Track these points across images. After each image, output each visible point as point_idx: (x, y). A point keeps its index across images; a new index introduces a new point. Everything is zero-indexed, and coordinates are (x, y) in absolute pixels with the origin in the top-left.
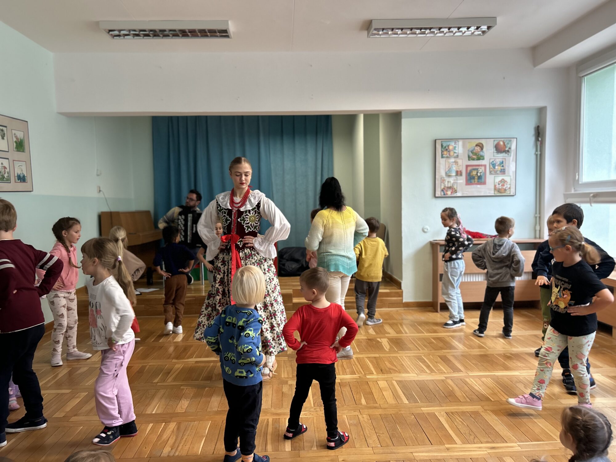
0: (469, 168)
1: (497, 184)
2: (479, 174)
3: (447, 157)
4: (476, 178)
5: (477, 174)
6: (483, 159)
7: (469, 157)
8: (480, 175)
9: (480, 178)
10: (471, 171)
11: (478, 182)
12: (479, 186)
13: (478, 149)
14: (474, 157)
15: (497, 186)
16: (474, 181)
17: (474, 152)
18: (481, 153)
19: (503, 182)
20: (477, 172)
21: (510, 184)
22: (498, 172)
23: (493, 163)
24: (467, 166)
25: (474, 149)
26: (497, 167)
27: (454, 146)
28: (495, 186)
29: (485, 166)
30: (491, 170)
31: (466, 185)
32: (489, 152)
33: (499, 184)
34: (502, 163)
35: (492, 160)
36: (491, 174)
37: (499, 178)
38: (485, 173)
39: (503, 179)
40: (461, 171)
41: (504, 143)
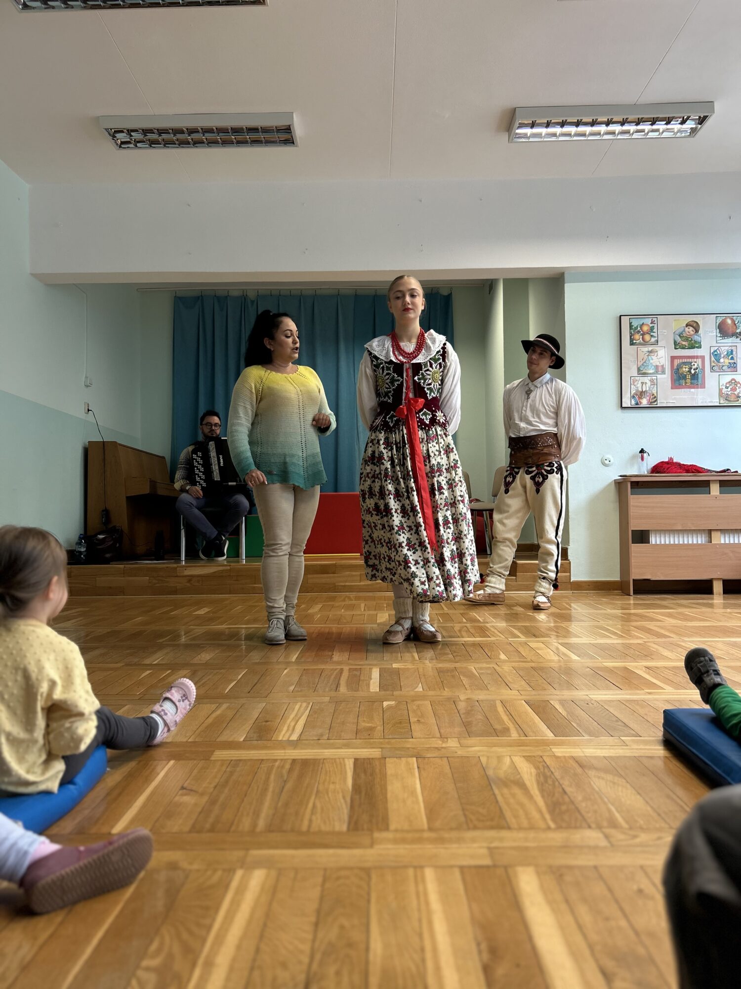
0: (677, 362)
1: (724, 387)
2: (693, 372)
3: (640, 344)
4: (688, 377)
5: (690, 371)
6: (700, 347)
7: (675, 342)
8: (695, 372)
9: (694, 377)
10: (679, 367)
11: (691, 383)
12: (693, 390)
13: (690, 330)
14: (684, 343)
15: (724, 391)
16: (686, 383)
17: (684, 335)
18: (696, 338)
19: (734, 383)
20: (691, 368)
22: (725, 368)
23: (715, 353)
24: (673, 358)
25: (684, 330)
26: (722, 360)
27: (651, 325)
28: (720, 390)
29: (703, 358)
30: (713, 364)
31: (672, 388)
32: (709, 336)
33: (727, 388)
34: (730, 353)
35: (715, 349)
36: (713, 371)
37: (726, 378)
38: (703, 369)
39: (733, 379)
40: (663, 366)
41: (733, 321)
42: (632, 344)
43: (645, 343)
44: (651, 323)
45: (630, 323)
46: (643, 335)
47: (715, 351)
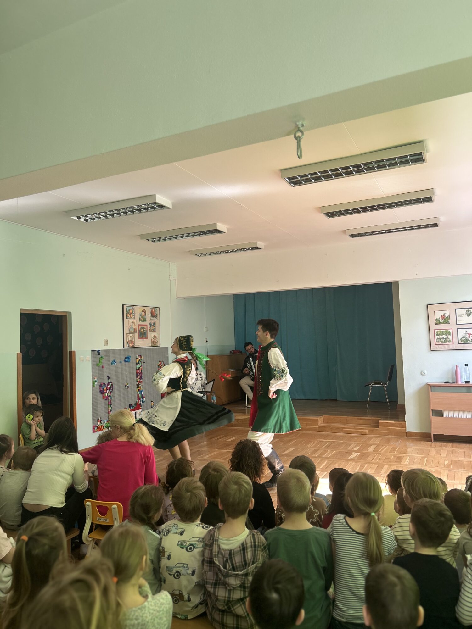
0: (140, 327)
1: (153, 338)
2: (144, 332)
3: (129, 319)
4: (143, 334)
5: (143, 331)
6: (146, 321)
7: (139, 318)
9: (145, 333)
10: (141, 330)
11: (144, 337)
12: (144, 340)
13: (143, 313)
14: (142, 319)
15: (153, 340)
16: (142, 336)
17: (142, 315)
18: (145, 317)
19: (155, 336)
20: (144, 330)
21: (158, 339)
22: (153, 330)
24: (139, 325)
25: (142, 313)
26: (152, 327)
27: (133, 310)
28: (152, 340)
29: (146, 325)
30: (150, 328)
31: (139, 339)
32: (148, 316)
34: (154, 324)
35: (150, 322)
36: (150, 331)
37: (153, 335)
38: (147, 330)
39: (155, 335)
40: (136, 329)
41: (154, 310)
42: (127, 318)
43: (131, 318)
44: (133, 309)
45: (126, 309)
46: (130, 314)
47: (150, 323)
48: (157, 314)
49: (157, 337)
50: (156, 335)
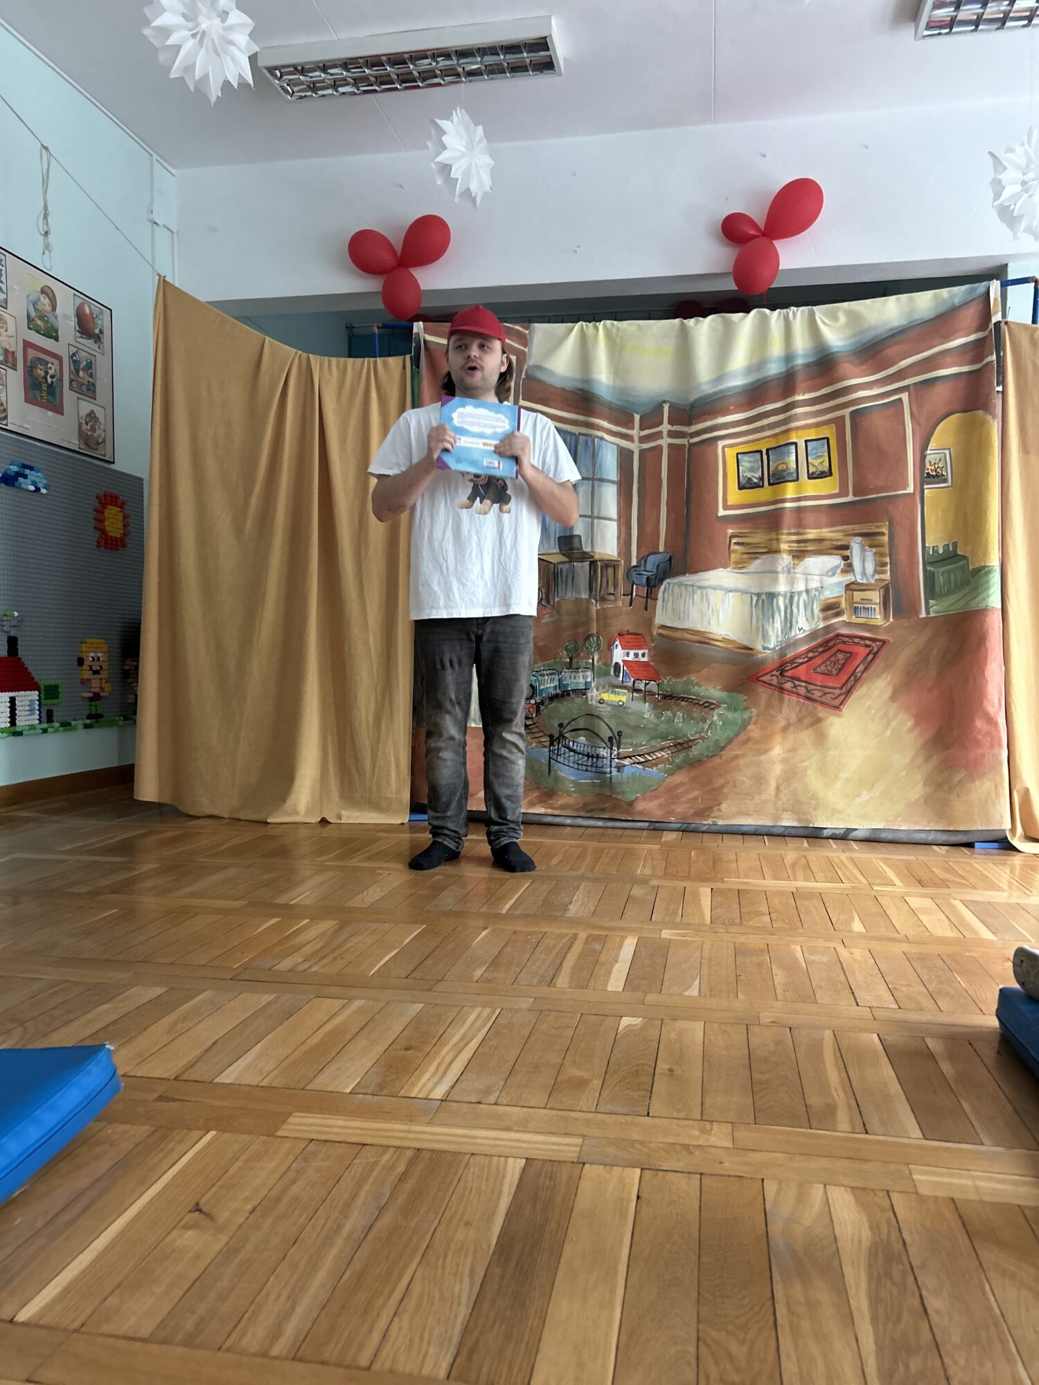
0: (32, 353)
1: (84, 422)
2: (49, 380)
4: (44, 387)
5: (45, 378)
6: (57, 338)
7: (28, 316)
8: (52, 382)
9: (51, 388)
10: (34, 365)
11: (48, 401)
12: (50, 413)
13: (46, 302)
14: (39, 322)
15: (84, 427)
16: (41, 397)
17: (40, 308)
18: (52, 319)
19: (91, 416)
20: (47, 373)
21: (104, 431)
22: (84, 388)
23: (75, 358)
24: (26, 344)
25: (39, 299)
26: (81, 373)
28: (80, 424)
29: (59, 358)
30: (73, 377)
31: (25, 400)
33: (87, 423)
34: (89, 366)
35: (73, 350)
36: (71, 388)
37: (86, 407)
38: (61, 380)
39: (92, 412)
40: (15, 354)
41: (91, 311)
47: (74, 354)
48: (101, 332)
49: (102, 419)
50: (99, 413)
